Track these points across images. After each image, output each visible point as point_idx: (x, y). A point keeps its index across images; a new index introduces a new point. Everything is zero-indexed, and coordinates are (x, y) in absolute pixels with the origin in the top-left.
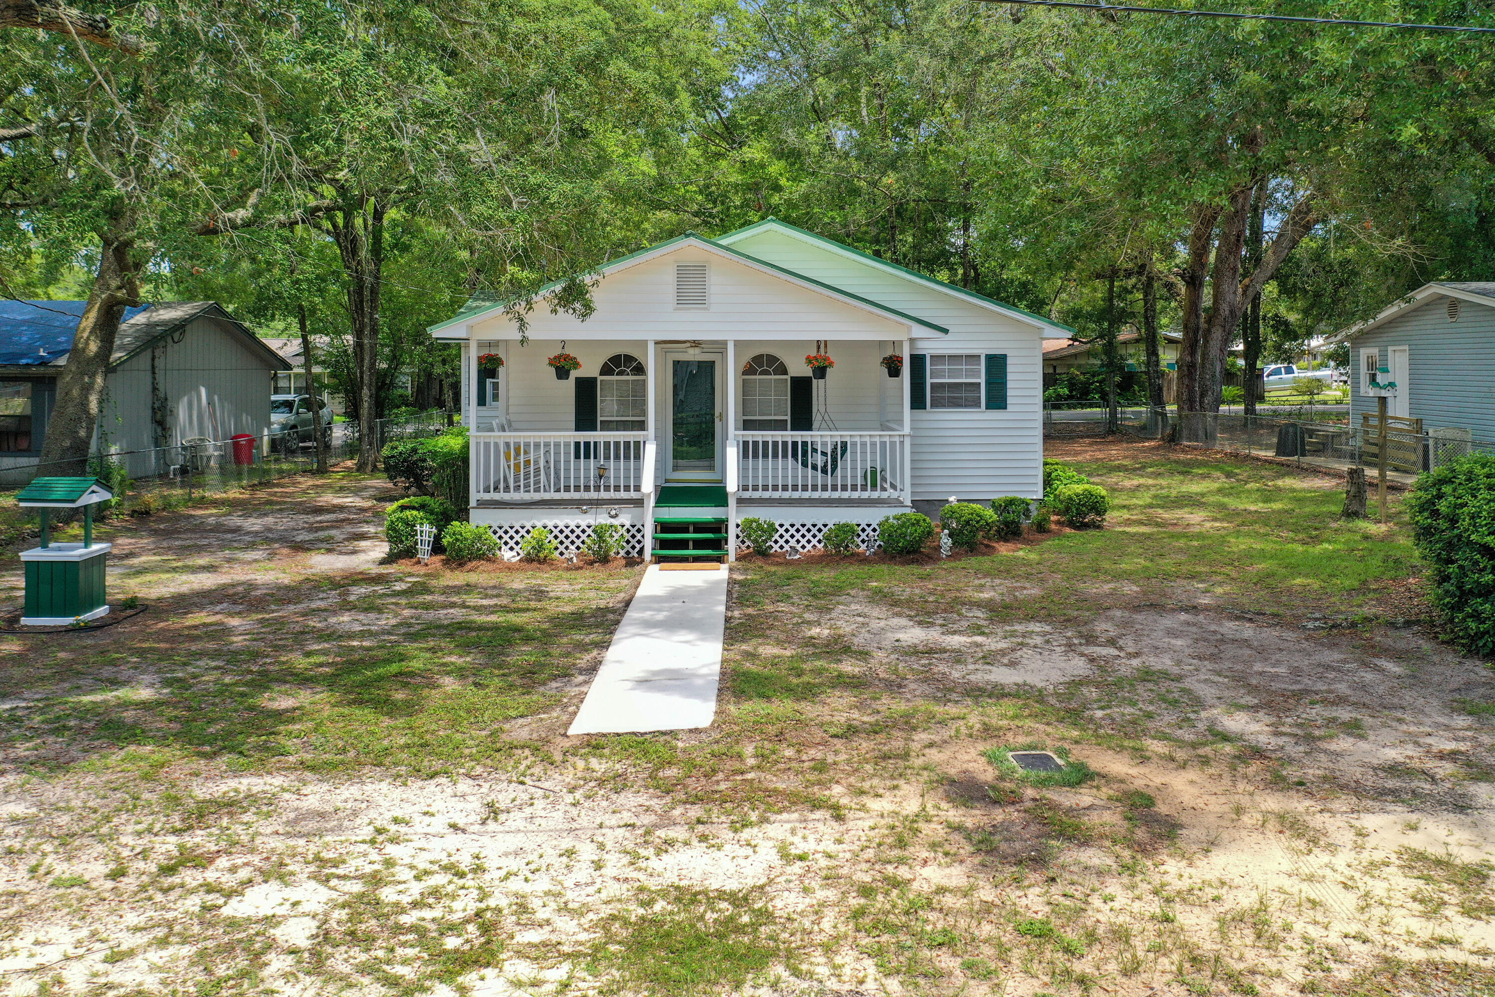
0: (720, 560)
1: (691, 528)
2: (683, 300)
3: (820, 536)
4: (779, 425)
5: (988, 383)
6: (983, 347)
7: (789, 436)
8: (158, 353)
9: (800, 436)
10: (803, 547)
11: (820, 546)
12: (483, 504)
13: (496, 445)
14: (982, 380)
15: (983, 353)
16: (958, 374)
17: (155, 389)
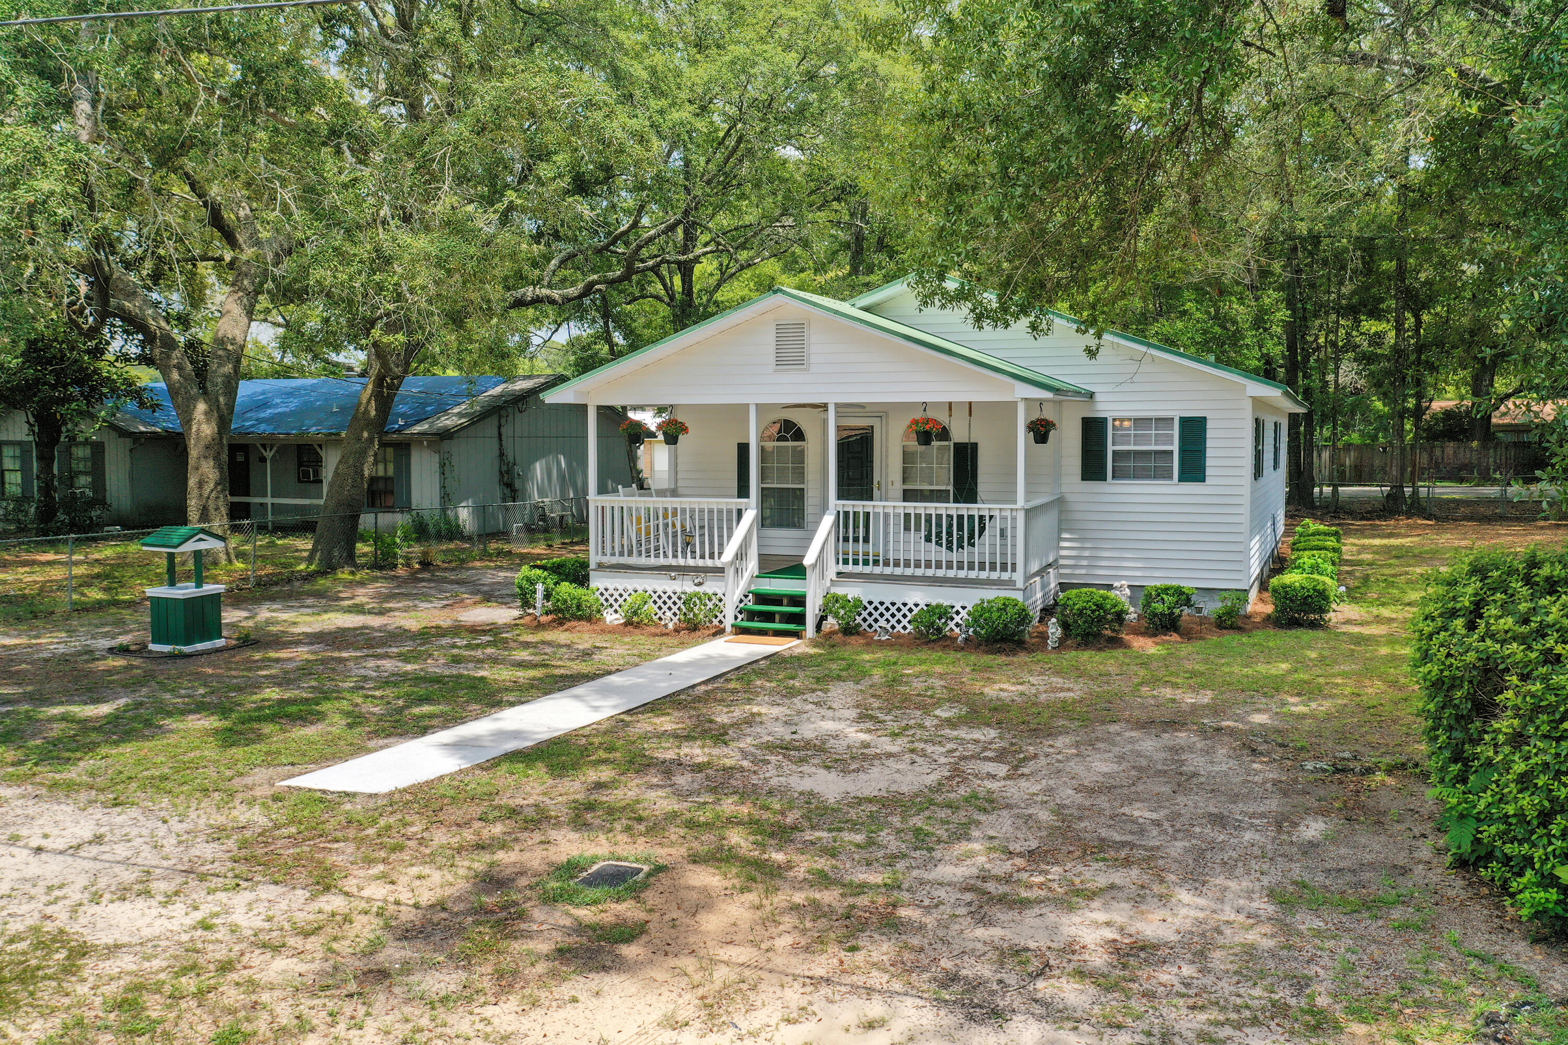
0: (796, 635)
1: (785, 601)
2: (781, 361)
3: (910, 616)
4: (939, 496)
5: (1182, 451)
6: (1178, 409)
7: (952, 508)
8: (503, 421)
9: (964, 509)
10: (893, 627)
11: (910, 627)
12: (600, 566)
13: (637, 509)
14: (1175, 448)
15: (1177, 415)
16: (1146, 439)
17: (502, 454)
